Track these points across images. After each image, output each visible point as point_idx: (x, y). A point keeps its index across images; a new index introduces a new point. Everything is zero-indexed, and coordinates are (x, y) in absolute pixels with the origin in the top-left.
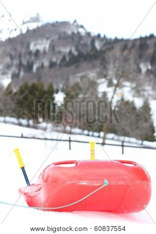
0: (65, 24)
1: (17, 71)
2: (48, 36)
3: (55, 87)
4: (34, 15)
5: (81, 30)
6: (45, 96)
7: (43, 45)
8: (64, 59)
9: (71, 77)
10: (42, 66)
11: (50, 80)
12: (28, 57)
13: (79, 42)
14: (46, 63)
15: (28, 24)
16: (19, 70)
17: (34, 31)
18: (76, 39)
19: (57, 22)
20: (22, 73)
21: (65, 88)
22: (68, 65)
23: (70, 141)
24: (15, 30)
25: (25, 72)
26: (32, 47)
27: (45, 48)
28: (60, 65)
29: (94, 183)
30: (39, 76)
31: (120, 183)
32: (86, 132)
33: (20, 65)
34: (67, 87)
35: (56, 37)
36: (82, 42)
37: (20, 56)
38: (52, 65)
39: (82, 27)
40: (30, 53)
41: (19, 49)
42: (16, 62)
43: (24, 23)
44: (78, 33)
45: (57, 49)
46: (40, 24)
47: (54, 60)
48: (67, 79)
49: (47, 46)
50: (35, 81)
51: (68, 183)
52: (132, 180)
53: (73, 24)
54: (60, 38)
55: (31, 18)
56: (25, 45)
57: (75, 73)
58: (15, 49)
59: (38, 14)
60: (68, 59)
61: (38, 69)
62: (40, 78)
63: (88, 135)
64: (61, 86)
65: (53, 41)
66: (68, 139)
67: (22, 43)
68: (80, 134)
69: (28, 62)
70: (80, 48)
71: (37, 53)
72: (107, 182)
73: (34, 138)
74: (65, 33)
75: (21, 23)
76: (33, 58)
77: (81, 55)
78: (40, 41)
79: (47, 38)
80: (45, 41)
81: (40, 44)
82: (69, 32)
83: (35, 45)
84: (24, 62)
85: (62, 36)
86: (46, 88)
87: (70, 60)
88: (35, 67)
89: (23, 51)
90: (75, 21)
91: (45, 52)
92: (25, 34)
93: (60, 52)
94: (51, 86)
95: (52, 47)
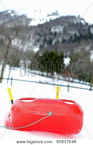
0: (73, 17)
1: (43, 44)
2: (62, 24)
3: (65, 54)
4: (54, 11)
5: (82, 21)
6: (59, 59)
7: (59, 29)
8: (71, 38)
9: (75, 49)
10: (58, 42)
11: (62, 50)
12: (50, 36)
13: (81, 28)
14: (61, 40)
15: (51, 17)
16: (44, 43)
17: (54, 20)
18: (79, 27)
19: (68, 16)
20: (46, 45)
21: (71, 55)
22: (74, 41)
23: (68, 86)
24: (43, 19)
25: (48, 44)
26: (53, 30)
27: (60, 31)
28: (69, 41)
29: (42, 113)
30: (56, 47)
31: (60, 114)
32: (82, 82)
33: (45, 40)
34: (72, 55)
35: (67, 25)
36: (83, 28)
37: (45, 35)
38: (64, 41)
39: (83, 19)
40: (51, 33)
41: (44, 31)
42: (42, 38)
43: (48, 16)
44: (81, 23)
45: (67, 32)
46: (58, 17)
47: (65, 38)
48: (73, 50)
49: (62, 30)
50: (53, 50)
51: (25, 112)
52: (69, 113)
53: (78, 18)
54: (69, 25)
55: (53, 13)
56: (48, 29)
57: (77, 47)
58: (42, 31)
59: (57, 11)
60: (73, 38)
61: (55, 43)
62: (56, 48)
63: (83, 84)
64: (68, 54)
65: (65, 27)
66: (67, 85)
67: (47, 28)
68: (78, 83)
69: (50, 39)
70: (81, 32)
71: (55, 34)
72: (50, 113)
73: (47, 83)
74: (73, 23)
75: (47, 16)
76: (53, 36)
77: (81, 36)
78: (57, 27)
79: (62, 25)
80: (60, 27)
81: (57, 29)
82: (75, 22)
83: (54, 29)
84: (48, 39)
85: (71, 24)
86: (59, 55)
87: (75, 38)
88: (54, 42)
89: (47, 32)
90: (79, 16)
91: (60, 34)
92: (49, 22)
93: (69, 34)
94: (62, 54)
95: (65, 31)
